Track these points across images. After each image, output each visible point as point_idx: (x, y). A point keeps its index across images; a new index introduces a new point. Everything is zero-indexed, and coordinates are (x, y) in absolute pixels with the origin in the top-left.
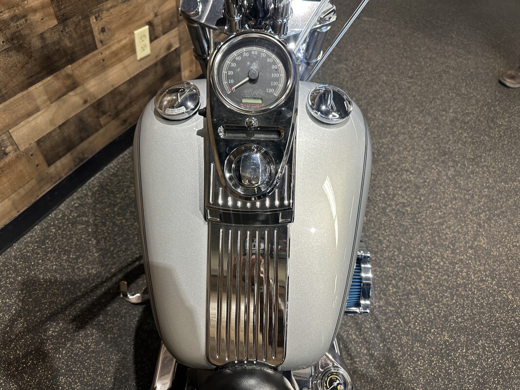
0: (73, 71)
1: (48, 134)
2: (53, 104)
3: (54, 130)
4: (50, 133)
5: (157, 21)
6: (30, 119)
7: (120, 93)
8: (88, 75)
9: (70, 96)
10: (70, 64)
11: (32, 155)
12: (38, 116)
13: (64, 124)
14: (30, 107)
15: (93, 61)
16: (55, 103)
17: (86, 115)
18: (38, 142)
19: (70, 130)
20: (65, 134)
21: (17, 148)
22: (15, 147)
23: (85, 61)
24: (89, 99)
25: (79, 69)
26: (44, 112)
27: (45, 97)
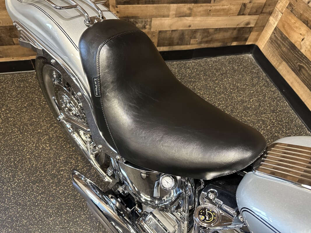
0: (193, 7)
1: (165, 31)
2: (176, 18)
3: (169, 31)
4: (166, 31)
5: (249, 6)
6: (163, 19)
7: (208, 32)
8: (199, 14)
9: (185, 19)
10: (194, 3)
11: (154, 36)
12: (166, 20)
13: (175, 30)
14: (166, 13)
15: (205, 8)
16: (177, 18)
17: (186, 33)
18: (160, 32)
19: (176, 36)
20: (172, 36)
21: (150, 29)
22: (150, 27)
23: (201, 6)
24: (192, 26)
25: (197, 8)
26: (170, 19)
27: (174, 13)
